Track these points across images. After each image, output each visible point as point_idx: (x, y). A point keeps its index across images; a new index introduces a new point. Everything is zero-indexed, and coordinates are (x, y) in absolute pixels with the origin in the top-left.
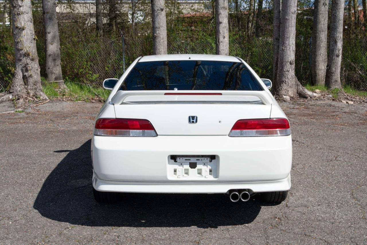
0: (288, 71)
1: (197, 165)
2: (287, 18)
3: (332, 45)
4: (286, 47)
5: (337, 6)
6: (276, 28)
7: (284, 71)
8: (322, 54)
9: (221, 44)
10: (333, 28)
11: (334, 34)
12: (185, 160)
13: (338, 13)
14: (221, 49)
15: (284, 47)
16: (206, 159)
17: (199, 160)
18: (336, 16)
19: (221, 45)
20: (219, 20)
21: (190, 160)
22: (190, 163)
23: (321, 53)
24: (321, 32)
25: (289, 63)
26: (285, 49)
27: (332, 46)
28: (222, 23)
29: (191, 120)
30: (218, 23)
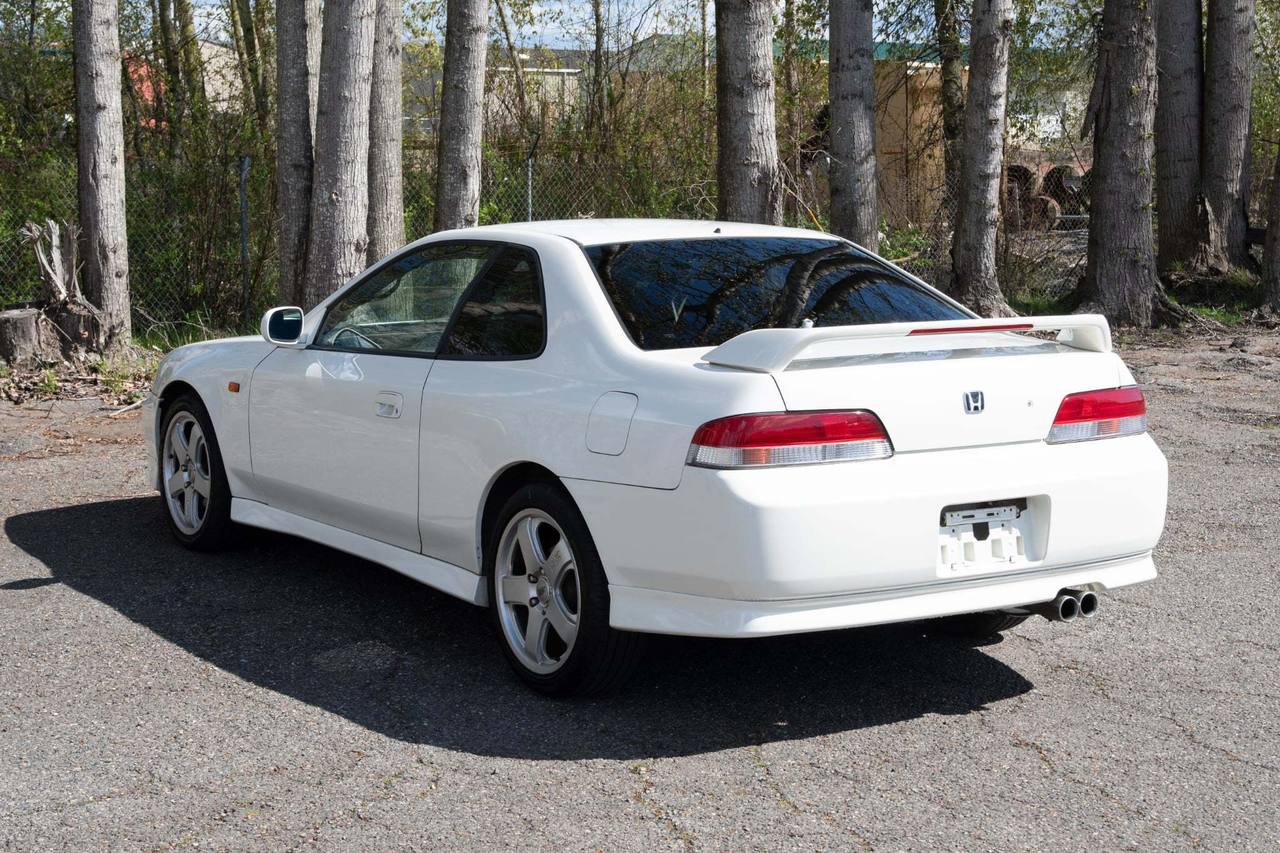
0: (350, 274)
1: (991, 531)
2: (347, 94)
3: (452, 185)
4: (340, 193)
5: (467, 58)
6: (293, 130)
7: (338, 275)
8: (392, 217)
9: (103, 183)
10: (453, 129)
11: (459, 151)
12: (964, 517)
13: (469, 81)
14: (105, 202)
15: (336, 194)
16: (1008, 509)
17: (993, 514)
18: (463, 90)
19: (103, 187)
20: (94, 96)
21: (973, 516)
22: (975, 525)
23: (391, 213)
24: (388, 143)
25: (353, 248)
26: (338, 201)
27: (453, 191)
28: (105, 108)
29: (972, 405)
30: (90, 109)
